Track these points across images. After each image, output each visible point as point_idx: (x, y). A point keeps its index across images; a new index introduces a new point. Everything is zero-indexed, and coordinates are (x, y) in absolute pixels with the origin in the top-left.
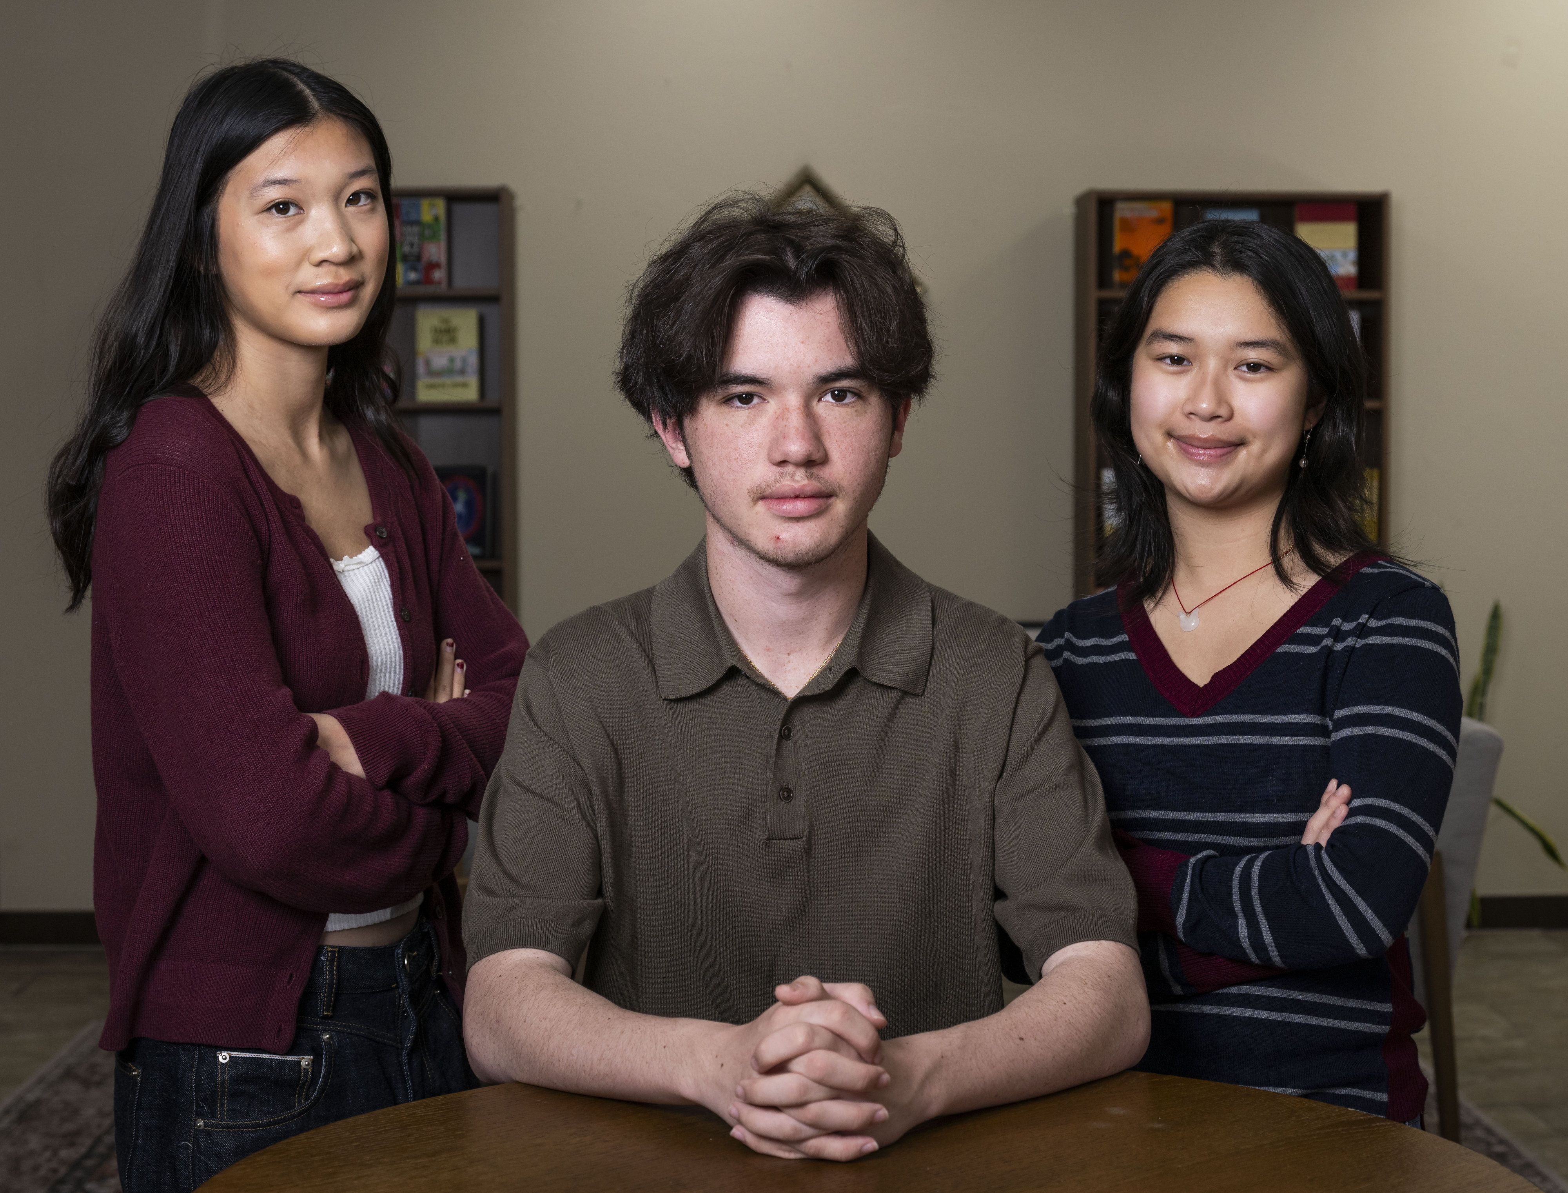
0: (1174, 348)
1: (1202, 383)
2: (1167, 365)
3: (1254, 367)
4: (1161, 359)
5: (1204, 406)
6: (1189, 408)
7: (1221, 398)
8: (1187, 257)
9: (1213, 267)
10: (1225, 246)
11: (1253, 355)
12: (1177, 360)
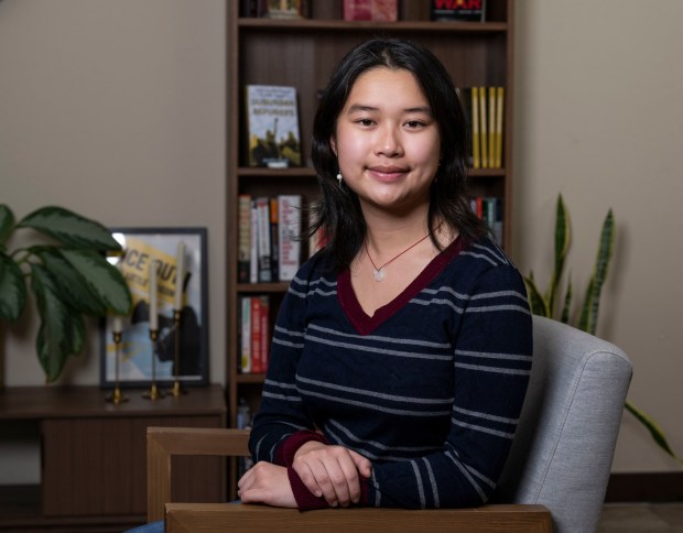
0: (365, 115)
1: (386, 135)
2: (362, 126)
3: (413, 124)
4: (357, 122)
5: (387, 147)
6: (379, 150)
7: (398, 143)
8: (369, 60)
9: (386, 65)
10: (391, 54)
11: (413, 117)
12: (367, 122)
